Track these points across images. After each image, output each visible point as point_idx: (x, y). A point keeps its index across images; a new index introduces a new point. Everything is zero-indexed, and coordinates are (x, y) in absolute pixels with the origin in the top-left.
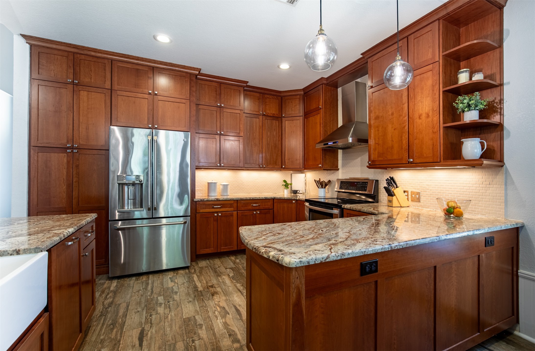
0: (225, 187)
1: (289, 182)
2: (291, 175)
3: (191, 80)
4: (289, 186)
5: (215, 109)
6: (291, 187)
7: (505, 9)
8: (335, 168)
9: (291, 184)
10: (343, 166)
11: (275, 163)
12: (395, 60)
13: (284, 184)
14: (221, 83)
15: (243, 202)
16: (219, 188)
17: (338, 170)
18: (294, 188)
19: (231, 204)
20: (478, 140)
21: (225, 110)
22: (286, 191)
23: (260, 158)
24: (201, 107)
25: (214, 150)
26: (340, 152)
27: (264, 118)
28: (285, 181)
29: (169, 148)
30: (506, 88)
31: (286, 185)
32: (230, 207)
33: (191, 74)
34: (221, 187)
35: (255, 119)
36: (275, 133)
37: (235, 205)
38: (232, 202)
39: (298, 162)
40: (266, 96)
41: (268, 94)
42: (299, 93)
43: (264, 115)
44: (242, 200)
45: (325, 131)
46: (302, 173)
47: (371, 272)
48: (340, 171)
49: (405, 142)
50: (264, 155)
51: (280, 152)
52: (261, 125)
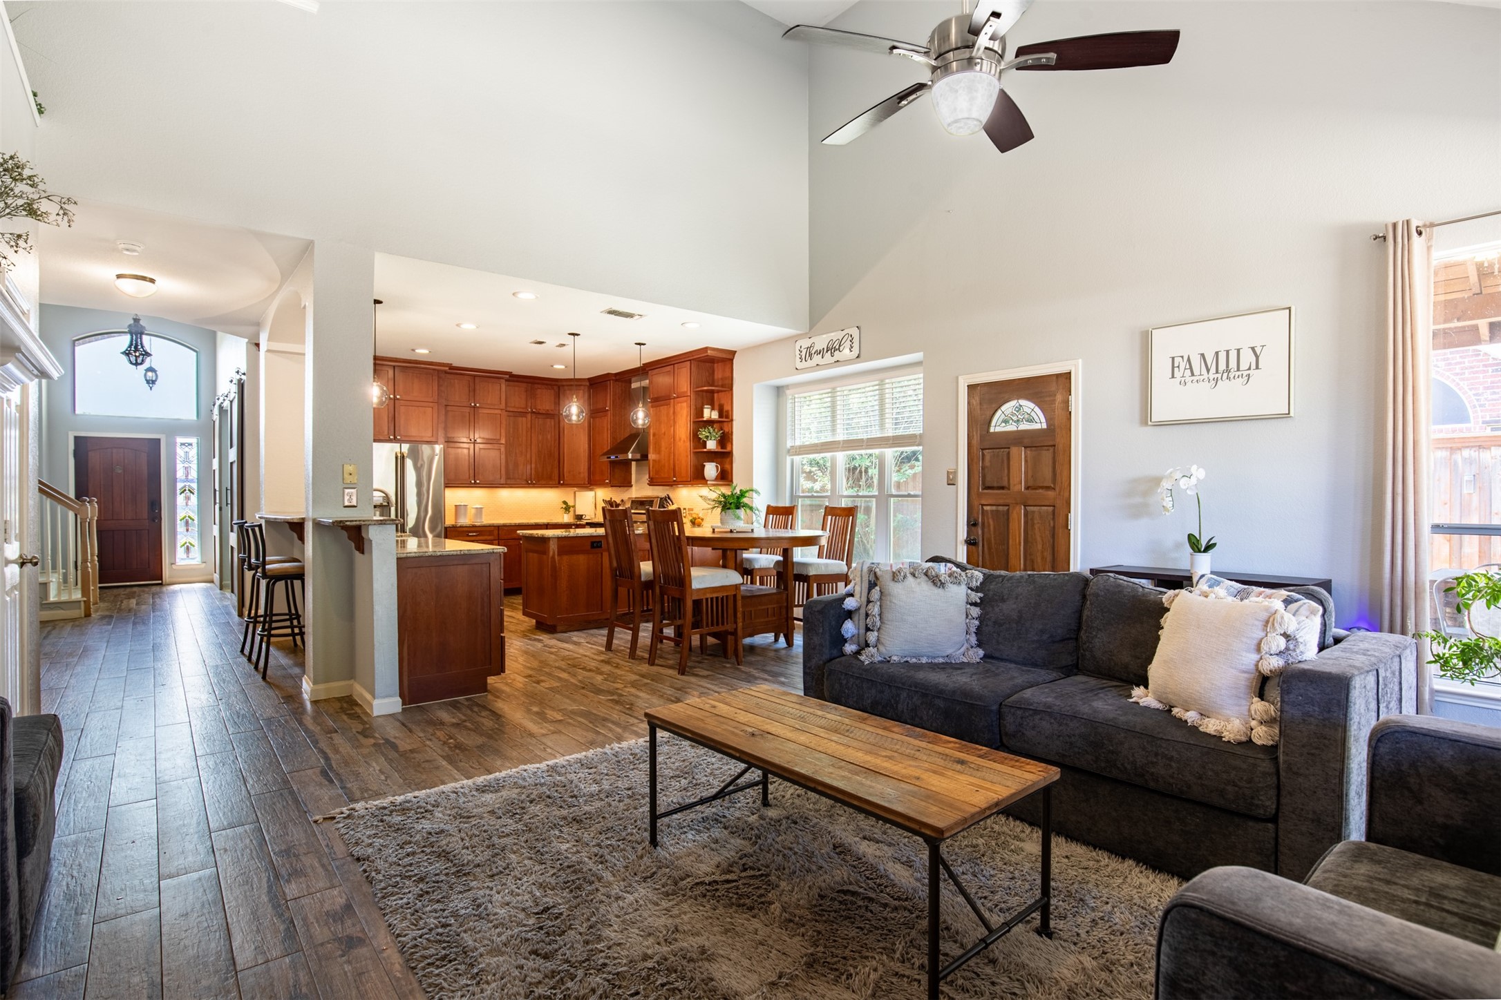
0: (479, 510)
1: (571, 503)
2: (575, 493)
3: (439, 378)
4: (572, 509)
5: (467, 410)
6: (575, 511)
7: (735, 361)
8: (626, 484)
9: (574, 507)
10: (637, 481)
11: (550, 478)
12: (637, 407)
13: (564, 506)
14: (475, 376)
15: (506, 528)
16: (471, 512)
17: (631, 486)
18: (578, 513)
19: (490, 531)
20: (714, 464)
21: (481, 411)
22: (566, 516)
23: (526, 470)
24: (449, 408)
25: (467, 463)
26: (634, 463)
27: (534, 416)
28: (565, 503)
29: (419, 465)
30: (734, 423)
31: (567, 508)
32: (490, 535)
33: (438, 371)
34: (473, 511)
35: (520, 419)
36: (549, 437)
37: (496, 532)
38: (492, 528)
39: (582, 475)
40: (536, 386)
41: (538, 384)
42: (584, 383)
43: (533, 412)
44: (504, 526)
45: (614, 438)
46: (591, 490)
47: (597, 547)
48: (634, 488)
49: (672, 462)
50: (533, 466)
51: (556, 462)
52: (529, 426)
